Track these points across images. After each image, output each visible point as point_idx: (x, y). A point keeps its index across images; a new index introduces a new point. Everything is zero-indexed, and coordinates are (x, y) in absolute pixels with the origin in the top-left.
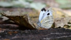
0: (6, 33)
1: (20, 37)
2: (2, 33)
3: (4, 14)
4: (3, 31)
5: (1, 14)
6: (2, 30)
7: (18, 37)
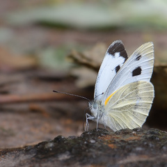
0: (92, 141)
1: (153, 159)
2: (75, 140)
3: (83, 56)
4: (80, 134)
5: (71, 57)
6: (76, 129)
7: (144, 158)
